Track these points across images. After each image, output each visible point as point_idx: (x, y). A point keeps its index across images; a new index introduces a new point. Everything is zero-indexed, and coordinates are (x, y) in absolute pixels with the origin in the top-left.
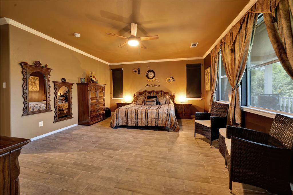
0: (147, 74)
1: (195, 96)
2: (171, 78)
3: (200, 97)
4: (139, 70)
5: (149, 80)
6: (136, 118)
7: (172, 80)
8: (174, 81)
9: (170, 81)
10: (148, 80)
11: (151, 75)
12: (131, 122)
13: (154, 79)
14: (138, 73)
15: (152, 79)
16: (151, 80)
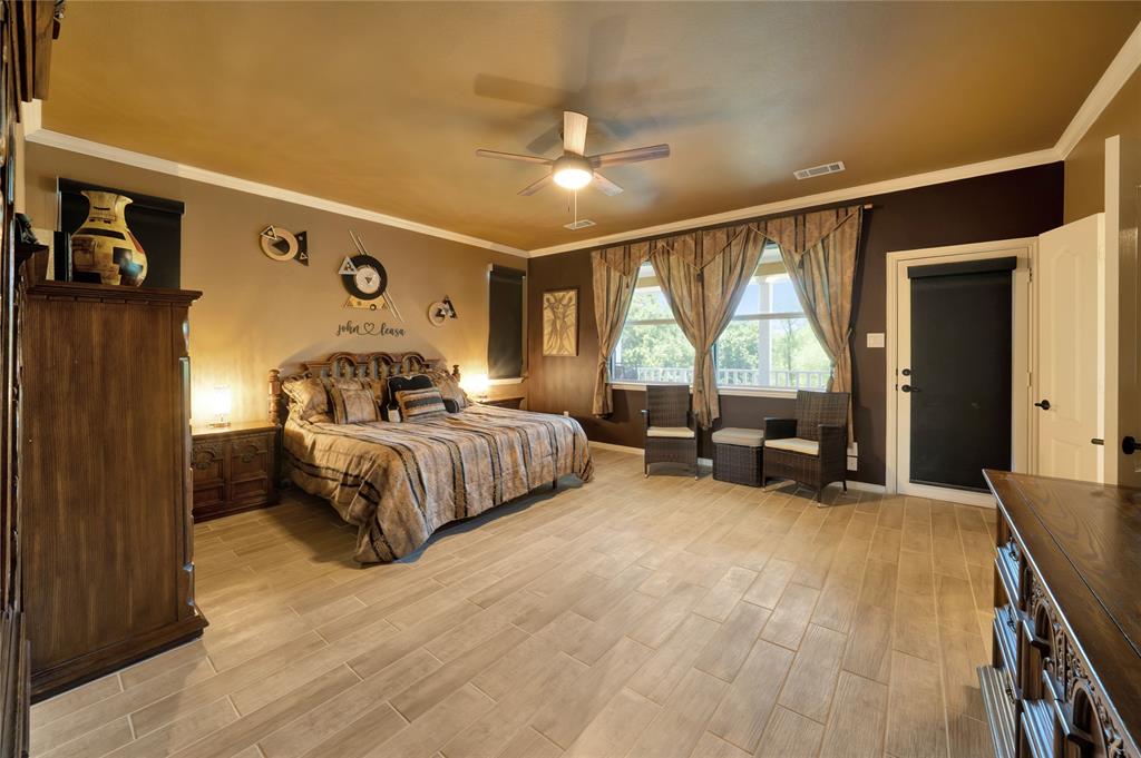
0: (349, 272)
1: (502, 373)
2: (447, 306)
3: (517, 375)
4: (302, 239)
5: (359, 304)
6: (497, 470)
7: (450, 313)
8: (454, 316)
9: (443, 316)
10: (354, 300)
11: (366, 279)
12: (481, 495)
13: (379, 301)
14: (297, 257)
15: (372, 302)
16: (366, 303)
